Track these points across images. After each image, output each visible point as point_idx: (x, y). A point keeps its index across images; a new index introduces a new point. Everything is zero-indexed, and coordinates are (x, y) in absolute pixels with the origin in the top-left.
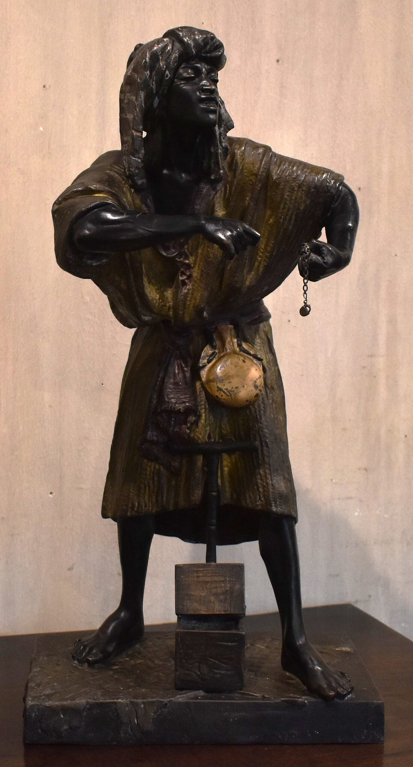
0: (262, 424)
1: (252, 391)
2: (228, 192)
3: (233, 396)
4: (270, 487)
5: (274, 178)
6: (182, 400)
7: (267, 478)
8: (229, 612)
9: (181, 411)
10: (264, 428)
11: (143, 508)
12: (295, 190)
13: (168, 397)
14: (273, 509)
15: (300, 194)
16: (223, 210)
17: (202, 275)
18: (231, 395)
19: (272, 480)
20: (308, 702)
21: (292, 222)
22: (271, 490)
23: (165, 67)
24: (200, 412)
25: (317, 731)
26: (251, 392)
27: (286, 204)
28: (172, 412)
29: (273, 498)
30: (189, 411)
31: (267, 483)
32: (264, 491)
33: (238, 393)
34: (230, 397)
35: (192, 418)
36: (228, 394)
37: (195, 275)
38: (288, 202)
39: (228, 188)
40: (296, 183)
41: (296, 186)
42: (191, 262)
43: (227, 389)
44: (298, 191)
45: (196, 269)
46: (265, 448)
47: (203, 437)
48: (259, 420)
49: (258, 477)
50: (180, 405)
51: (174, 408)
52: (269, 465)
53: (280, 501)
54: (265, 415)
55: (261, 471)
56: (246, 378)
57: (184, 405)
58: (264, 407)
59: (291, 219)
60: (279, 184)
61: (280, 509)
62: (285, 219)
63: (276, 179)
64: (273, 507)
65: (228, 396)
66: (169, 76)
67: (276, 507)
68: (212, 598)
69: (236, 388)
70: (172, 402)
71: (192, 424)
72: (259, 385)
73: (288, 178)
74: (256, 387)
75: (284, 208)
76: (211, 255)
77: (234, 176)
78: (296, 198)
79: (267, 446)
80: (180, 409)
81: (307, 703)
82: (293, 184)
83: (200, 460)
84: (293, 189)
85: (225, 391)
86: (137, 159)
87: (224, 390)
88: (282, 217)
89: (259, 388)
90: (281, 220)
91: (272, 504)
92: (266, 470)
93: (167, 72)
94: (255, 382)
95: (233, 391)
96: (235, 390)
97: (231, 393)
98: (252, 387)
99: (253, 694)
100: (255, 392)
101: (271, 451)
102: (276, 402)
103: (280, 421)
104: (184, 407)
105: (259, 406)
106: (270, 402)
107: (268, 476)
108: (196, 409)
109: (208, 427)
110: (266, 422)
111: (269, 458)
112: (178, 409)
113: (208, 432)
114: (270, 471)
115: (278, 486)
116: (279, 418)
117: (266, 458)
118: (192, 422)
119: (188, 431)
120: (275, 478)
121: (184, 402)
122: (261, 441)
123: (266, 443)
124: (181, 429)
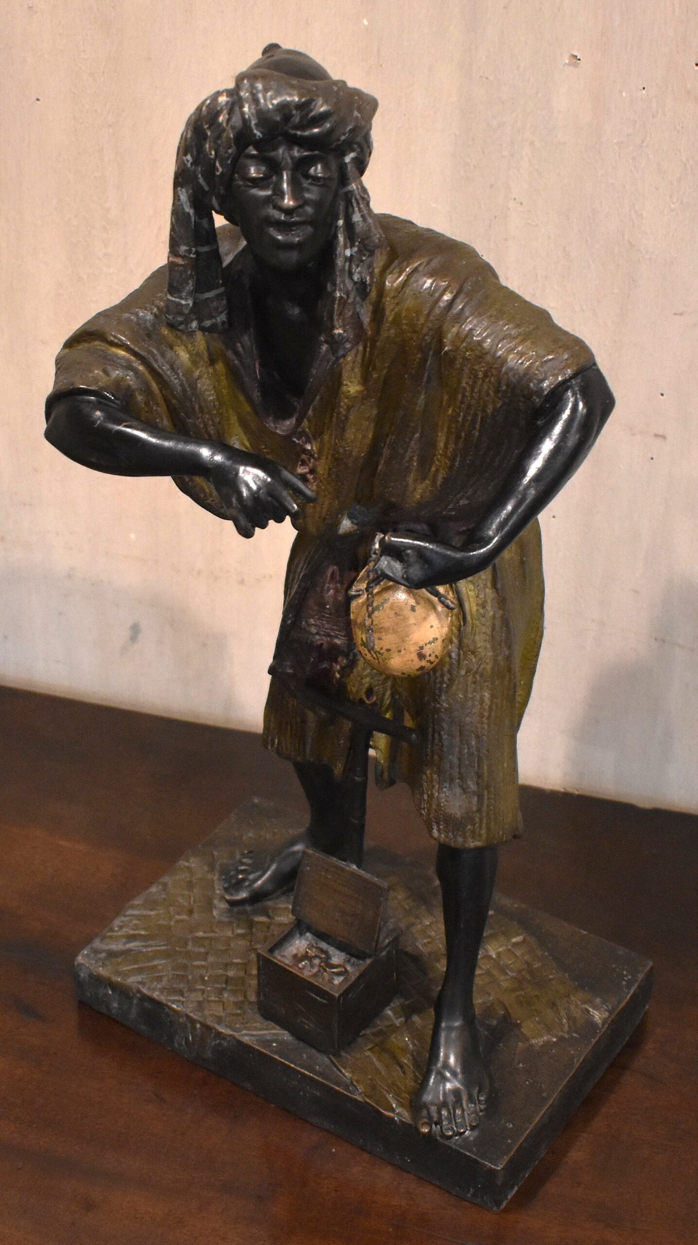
0: (439, 703)
1: (412, 660)
2: (367, 354)
3: (381, 661)
4: (435, 801)
5: (446, 349)
6: (328, 631)
7: (433, 787)
9: (324, 648)
10: (442, 712)
12: (479, 378)
14: (434, 833)
15: (485, 386)
16: (359, 383)
17: (329, 475)
18: (378, 659)
19: (439, 791)
20: (400, 1120)
21: (478, 427)
22: (434, 806)
23: (213, 153)
24: (355, 655)
25: (409, 1159)
26: (410, 662)
27: (464, 396)
28: (310, 647)
29: (435, 819)
30: (335, 650)
31: (432, 795)
32: (428, 802)
33: (390, 659)
34: (377, 661)
35: (343, 661)
36: (375, 656)
37: (320, 470)
38: (467, 394)
39: (368, 349)
40: (481, 365)
41: (481, 371)
42: (314, 451)
43: (373, 647)
44: (483, 381)
45: (323, 461)
46: (437, 741)
48: (437, 698)
49: (424, 777)
50: (324, 637)
51: (313, 641)
52: (439, 768)
53: (445, 825)
54: (447, 692)
55: (428, 772)
56: (408, 639)
57: (328, 639)
58: (449, 680)
59: (473, 422)
60: (453, 361)
61: (445, 838)
62: (464, 419)
63: (449, 351)
64: (434, 830)
65: (374, 658)
66: (220, 170)
67: (439, 831)
68: (337, 915)
69: (388, 650)
70: (311, 633)
71: (343, 668)
72: (428, 654)
73: (469, 355)
74: (421, 656)
75: (462, 403)
76: (341, 450)
77: (378, 332)
78: (480, 392)
79: (440, 740)
80: (322, 645)
81: (398, 1121)
82: (476, 367)
84: (476, 376)
85: (371, 649)
86: (177, 300)
87: (369, 647)
88: (461, 414)
89: (428, 658)
90: (460, 419)
91: (433, 827)
92: (433, 775)
93: (217, 164)
94: (421, 648)
95: (382, 654)
96: (386, 653)
97: (379, 656)
98: (414, 656)
99: (343, 1071)
100: (417, 664)
101: (445, 749)
102: (476, 673)
103: (482, 701)
104: (329, 643)
105: (442, 675)
106: (463, 672)
107: (435, 784)
108: (346, 650)
109: (368, 679)
110: (447, 704)
111: (441, 758)
112: (319, 643)
113: (367, 685)
114: (439, 776)
115: (446, 803)
116: (478, 697)
117: (436, 757)
118: (343, 665)
119: (338, 676)
120: (444, 789)
121: (330, 636)
122: (434, 731)
123: (440, 735)
124: (331, 666)
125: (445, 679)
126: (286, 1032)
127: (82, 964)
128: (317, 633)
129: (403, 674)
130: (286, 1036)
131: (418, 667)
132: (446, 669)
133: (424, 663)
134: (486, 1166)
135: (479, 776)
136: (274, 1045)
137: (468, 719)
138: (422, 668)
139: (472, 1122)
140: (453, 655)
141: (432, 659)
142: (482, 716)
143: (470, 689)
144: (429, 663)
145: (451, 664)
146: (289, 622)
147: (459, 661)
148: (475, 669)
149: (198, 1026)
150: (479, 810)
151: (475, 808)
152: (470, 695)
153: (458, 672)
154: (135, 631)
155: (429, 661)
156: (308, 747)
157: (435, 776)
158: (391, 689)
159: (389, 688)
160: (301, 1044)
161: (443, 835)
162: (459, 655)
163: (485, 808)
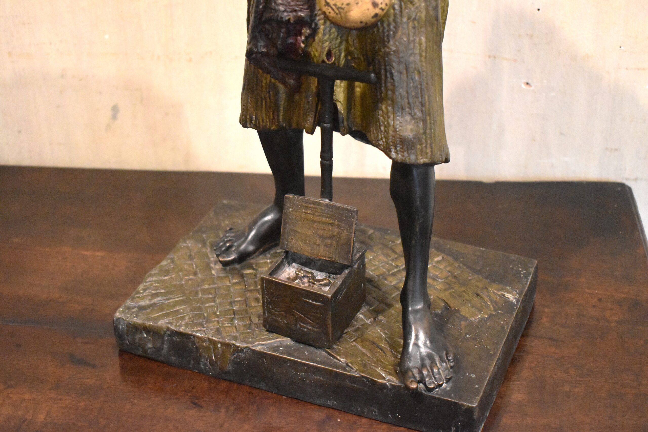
0: (388, 48)
1: (368, 9)
3: (342, 14)
4: (391, 129)
6: (293, 7)
7: (389, 117)
8: (333, 260)
9: (292, 21)
10: (391, 55)
11: (261, 123)
13: (275, 3)
14: (393, 155)
18: (340, 14)
19: (394, 120)
20: (391, 385)
22: (391, 133)
24: (316, 24)
25: (399, 415)
26: (367, 11)
28: (281, 23)
29: (393, 143)
30: (300, 22)
31: (388, 123)
32: (385, 131)
33: (350, 12)
34: (339, 16)
35: (306, 31)
36: (337, 12)
43: (335, 5)
46: (389, 79)
47: (320, 55)
48: (386, 43)
49: (380, 112)
50: (290, 14)
51: (282, 18)
52: (393, 101)
53: (401, 146)
54: (394, 37)
55: (383, 107)
57: (294, 14)
58: (395, 27)
61: (402, 157)
64: (392, 153)
65: (337, 14)
67: (396, 152)
68: (318, 240)
69: (348, 4)
70: (279, 11)
71: (307, 38)
72: (380, 3)
74: (375, 5)
79: (392, 78)
80: (289, 19)
81: (389, 386)
83: (314, 83)
85: (334, 7)
87: (332, 5)
89: (380, 6)
91: (392, 150)
92: (388, 107)
95: (343, 9)
96: (346, 7)
97: (341, 10)
98: (370, 6)
99: (339, 358)
100: (373, 11)
101: (396, 84)
102: (415, 19)
103: (420, 44)
104: (295, 17)
105: (389, 25)
106: (405, 20)
107: (390, 114)
108: (309, 20)
109: (327, 43)
110: (395, 47)
111: (393, 92)
112: (287, 18)
113: (327, 49)
114: (393, 108)
115: (400, 128)
116: (417, 40)
117: (389, 92)
118: (307, 35)
119: (303, 45)
120: (398, 118)
121: (295, 11)
122: (385, 70)
123: (391, 74)
124: (296, 40)
125: (392, 27)
126: (289, 338)
127: (119, 318)
128: (285, 11)
129: (361, 22)
130: (288, 341)
131: (373, 14)
132: (391, 19)
133: (377, 11)
134: (463, 405)
135: (422, 105)
136: (281, 349)
137: (412, 59)
138: (376, 15)
139: (446, 376)
140: (397, 7)
141: (383, 6)
142: (421, 55)
143: (411, 34)
144: (381, 11)
145: (395, 15)
146: (261, 7)
147: (401, 11)
148: (413, 17)
149: (219, 345)
150: (425, 133)
151: (422, 131)
152: (411, 39)
153: (401, 20)
154: (115, 110)
155: (382, 9)
156: (281, 114)
157: (390, 108)
158: (345, 51)
159: (343, 50)
160: (302, 346)
161: (400, 155)
162: (401, 6)
163: (428, 131)
